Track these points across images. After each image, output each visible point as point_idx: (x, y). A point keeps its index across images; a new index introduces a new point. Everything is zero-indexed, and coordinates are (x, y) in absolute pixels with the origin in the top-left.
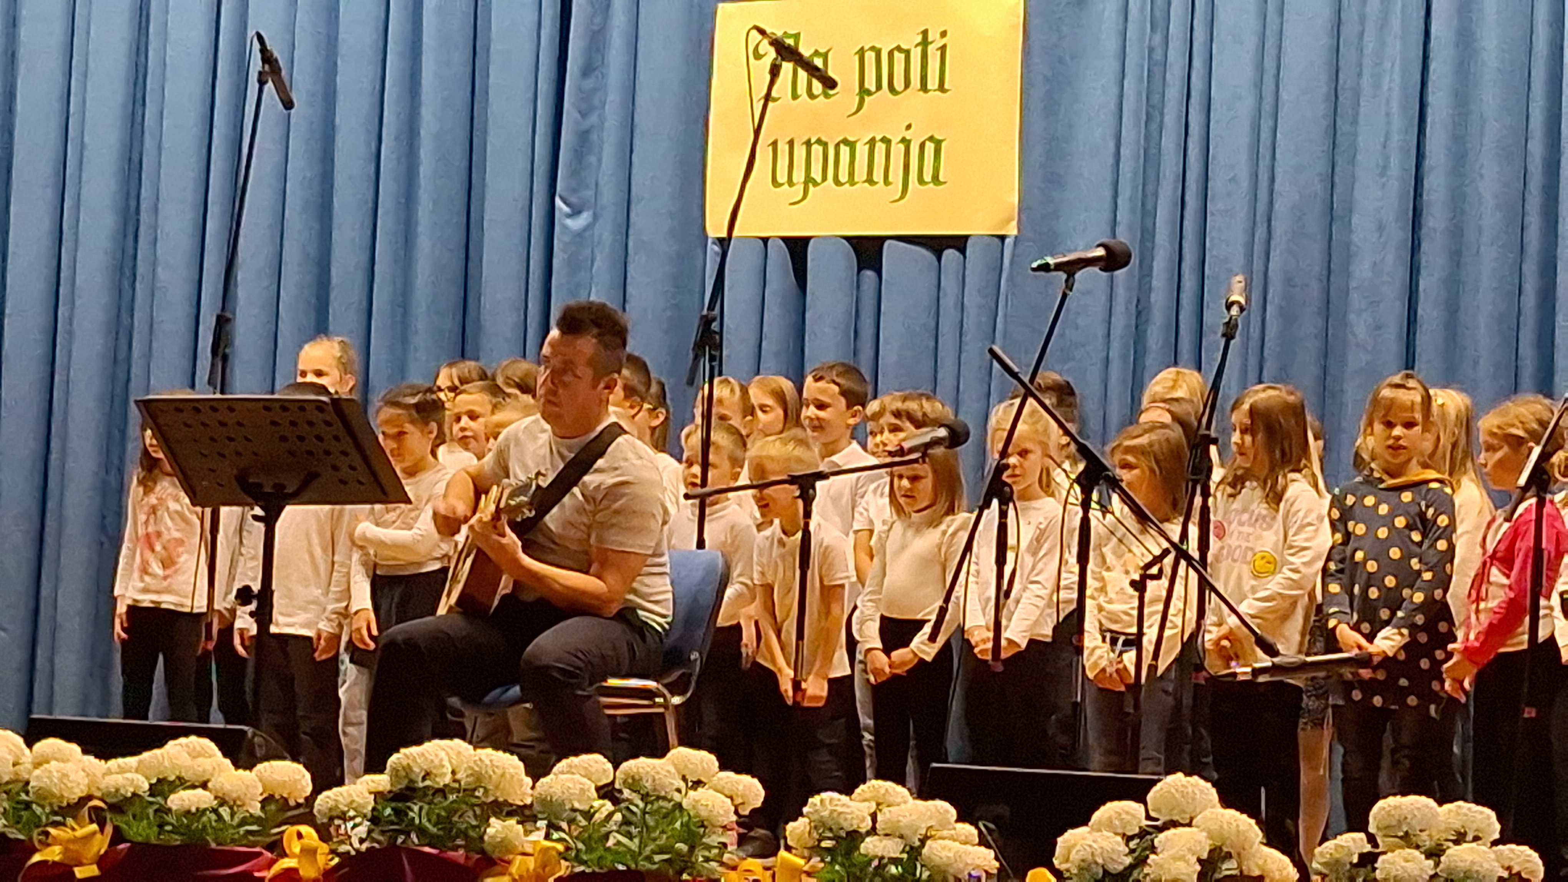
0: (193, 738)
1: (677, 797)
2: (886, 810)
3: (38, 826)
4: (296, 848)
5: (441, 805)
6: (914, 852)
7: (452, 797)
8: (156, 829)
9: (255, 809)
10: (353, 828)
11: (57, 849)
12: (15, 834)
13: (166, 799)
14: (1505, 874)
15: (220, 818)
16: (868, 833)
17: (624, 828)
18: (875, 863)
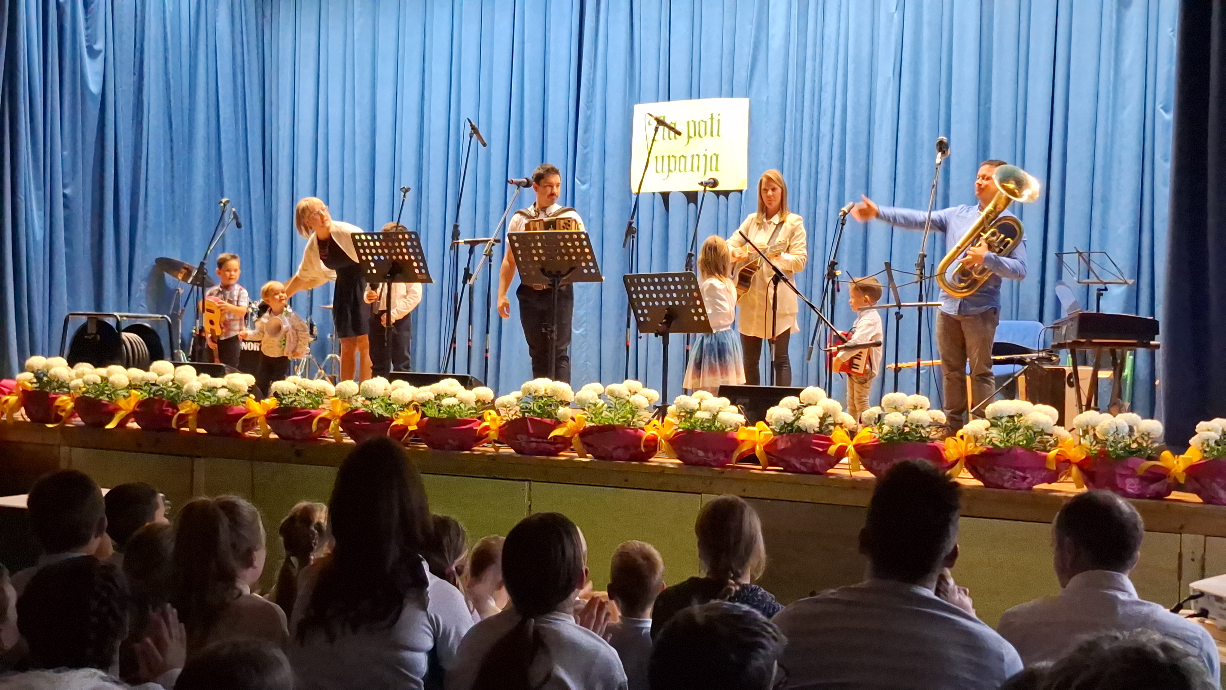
0: (450, 380)
1: (627, 398)
2: (704, 401)
3: (394, 411)
4: (488, 418)
5: (541, 402)
6: (715, 417)
7: (545, 399)
8: (437, 412)
9: (474, 405)
10: (510, 410)
11: (402, 420)
12: (386, 415)
13: (440, 401)
14: (932, 421)
15: (460, 408)
16: (698, 410)
17: (608, 410)
18: (700, 421)
